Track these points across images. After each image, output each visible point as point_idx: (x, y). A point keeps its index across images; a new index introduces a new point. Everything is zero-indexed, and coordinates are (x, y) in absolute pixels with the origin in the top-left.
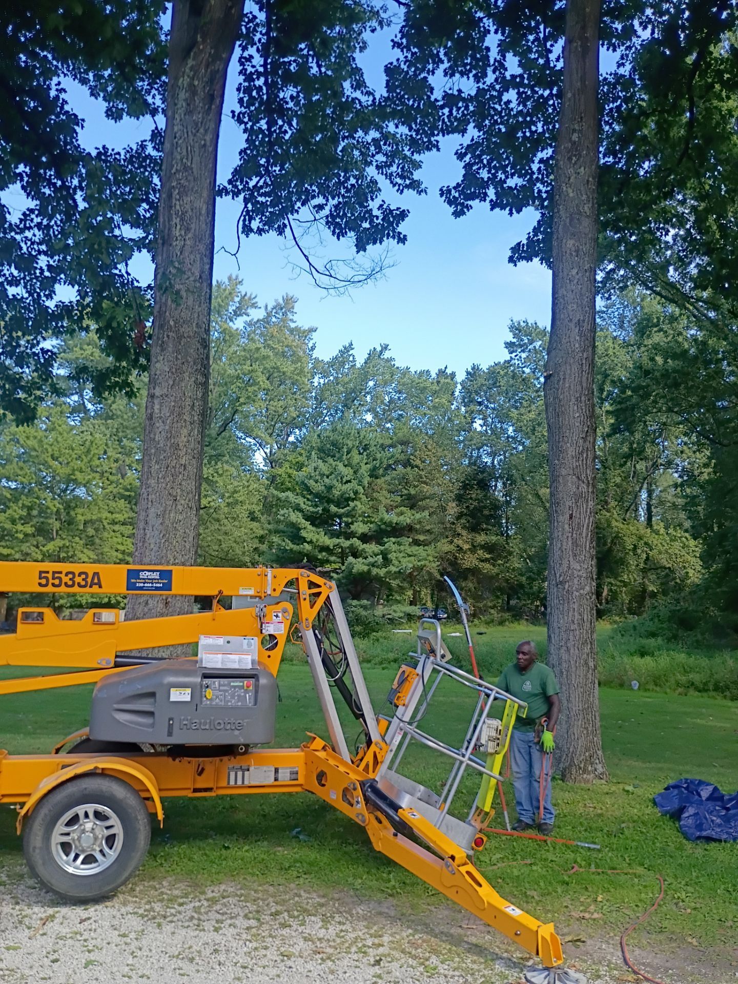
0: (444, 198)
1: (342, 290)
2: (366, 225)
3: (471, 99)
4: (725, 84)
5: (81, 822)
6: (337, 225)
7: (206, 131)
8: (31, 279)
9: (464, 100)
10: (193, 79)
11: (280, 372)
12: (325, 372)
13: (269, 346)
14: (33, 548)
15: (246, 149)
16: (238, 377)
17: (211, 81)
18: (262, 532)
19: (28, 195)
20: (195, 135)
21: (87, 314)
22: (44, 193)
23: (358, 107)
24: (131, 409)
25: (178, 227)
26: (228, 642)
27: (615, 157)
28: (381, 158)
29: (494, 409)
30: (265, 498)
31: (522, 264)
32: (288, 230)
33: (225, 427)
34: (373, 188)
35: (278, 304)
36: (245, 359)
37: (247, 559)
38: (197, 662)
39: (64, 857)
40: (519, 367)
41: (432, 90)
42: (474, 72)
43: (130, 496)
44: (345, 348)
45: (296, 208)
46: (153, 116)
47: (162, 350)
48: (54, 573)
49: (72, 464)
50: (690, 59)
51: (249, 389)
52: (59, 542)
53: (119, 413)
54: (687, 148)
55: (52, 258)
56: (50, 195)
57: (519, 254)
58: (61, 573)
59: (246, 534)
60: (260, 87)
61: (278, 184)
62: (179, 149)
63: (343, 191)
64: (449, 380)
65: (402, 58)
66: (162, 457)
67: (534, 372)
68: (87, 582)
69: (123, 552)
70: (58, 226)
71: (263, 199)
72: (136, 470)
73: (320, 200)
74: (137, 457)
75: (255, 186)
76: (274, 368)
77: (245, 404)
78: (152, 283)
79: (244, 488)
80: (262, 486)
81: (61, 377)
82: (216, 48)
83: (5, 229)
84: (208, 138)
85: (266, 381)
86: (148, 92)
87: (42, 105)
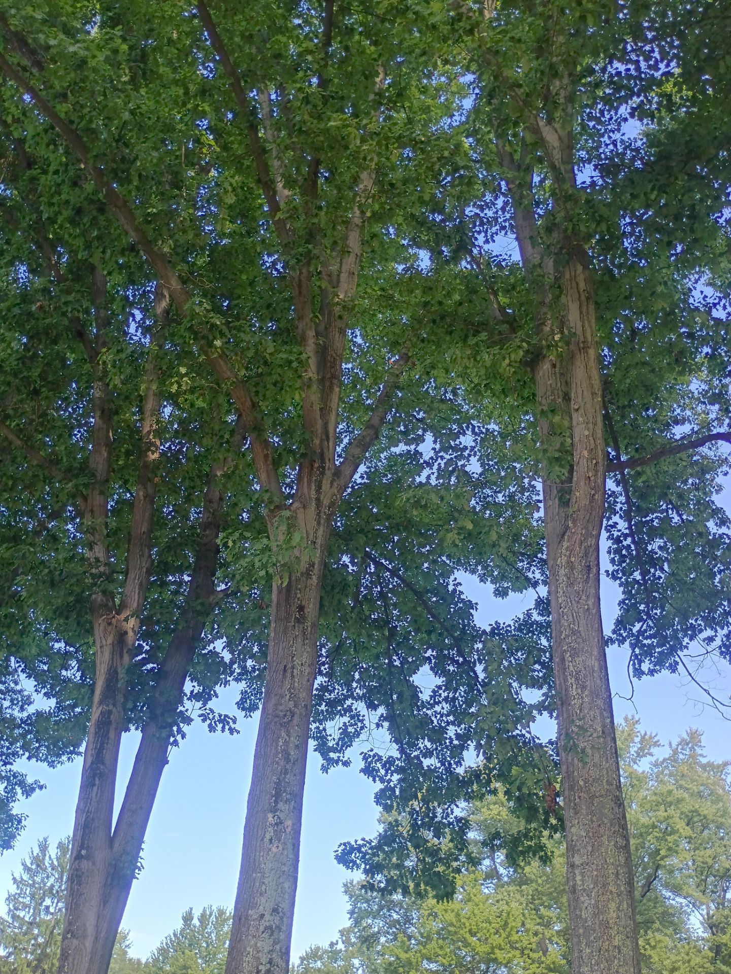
7: (588, 597)
8: (442, 750)
10: (569, 557)
11: (699, 815)
13: (681, 787)
15: (624, 600)
16: (654, 827)
17: (586, 555)
19: (436, 674)
20: (578, 602)
21: (494, 776)
22: (449, 670)
23: (728, 541)
25: (574, 687)
32: (680, 667)
33: (648, 886)
35: (683, 740)
36: (658, 804)
45: (684, 644)
46: (535, 588)
47: (576, 813)
49: (490, 940)
51: (669, 838)
53: (533, 877)
55: (459, 726)
56: (454, 671)
60: (629, 546)
61: (661, 625)
62: (565, 617)
70: (462, 697)
71: (648, 642)
72: (557, 943)
73: (709, 633)
74: (556, 928)
75: (639, 631)
76: (693, 811)
77: (666, 857)
78: (554, 739)
79: (684, 963)
80: (705, 960)
81: (476, 842)
82: (586, 528)
83: (418, 707)
84: (590, 602)
85: (686, 828)
86: (529, 569)
87: (442, 599)
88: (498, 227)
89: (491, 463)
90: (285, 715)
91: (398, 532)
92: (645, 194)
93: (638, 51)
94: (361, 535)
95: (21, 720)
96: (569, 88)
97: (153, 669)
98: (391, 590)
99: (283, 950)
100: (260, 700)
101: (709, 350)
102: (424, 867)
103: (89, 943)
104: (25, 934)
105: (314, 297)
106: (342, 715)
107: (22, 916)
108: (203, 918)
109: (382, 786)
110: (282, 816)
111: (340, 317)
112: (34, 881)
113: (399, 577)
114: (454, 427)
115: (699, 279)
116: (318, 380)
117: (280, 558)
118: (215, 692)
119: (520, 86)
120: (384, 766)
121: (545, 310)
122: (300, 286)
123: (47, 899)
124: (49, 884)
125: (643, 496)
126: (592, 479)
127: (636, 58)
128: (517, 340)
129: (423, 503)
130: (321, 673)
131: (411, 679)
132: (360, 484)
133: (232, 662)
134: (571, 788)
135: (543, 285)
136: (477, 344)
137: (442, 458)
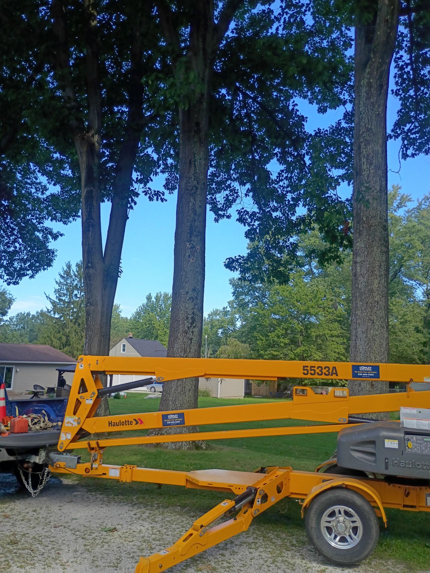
5: (337, 516)
7: (379, 106)
8: (284, 207)
10: (369, 79)
13: (421, 223)
14: (289, 352)
15: (401, 110)
16: (402, 245)
17: (381, 76)
18: (425, 340)
19: (280, 163)
20: (372, 110)
21: (313, 220)
22: (288, 160)
24: (338, 270)
25: (365, 163)
26: (420, 412)
30: (425, 318)
33: (395, 275)
35: (426, 197)
36: (406, 233)
37: (416, 357)
38: (400, 423)
39: (329, 536)
43: (340, 320)
46: (344, 105)
47: (360, 235)
48: (311, 367)
49: (307, 304)
51: (410, 251)
52: (302, 348)
53: (331, 273)
55: (294, 193)
56: (291, 161)
58: (314, 367)
59: (414, 341)
60: (409, 72)
61: (423, 125)
62: (363, 120)
66: (363, 297)
68: (329, 372)
69: (339, 353)
70: (296, 176)
71: (414, 136)
72: (343, 305)
74: (343, 298)
75: (409, 130)
76: (426, 236)
77: (407, 260)
78: (350, 198)
79: (410, 312)
80: (422, 310)
81: (301, 257)
82: (382, 58)
83: (270, 183)
84: (380, 110)
85: (421, 245)
86: (341, 93)
87: (285, 115)
90: (192, 189)
91: (257, 71)
94: (233, 74)
95: (43, 199)
97: (112, 166)
98: (253, 112)
99: (200, 308)
100: (177, 183)
102: (273, 268)
103: (99, 308)
104: (67, 307)
106: (225, 190)
107: (64, 299)
108: (157, 298)
109: (249, 228)
110: (194, 244)
112: (67, 282)
113: (257, 102)
117: (182, 92)
118: (150, 178)
120: (250, 217)
123: (75, 291)
124: (75, 284)
126: (390, 21)
129: (274, 45)
130: (211, 166)
131: (265, 167)
132: (232, 37)
133: (159, 159)
134: (358, 222)
137: (287, 13)
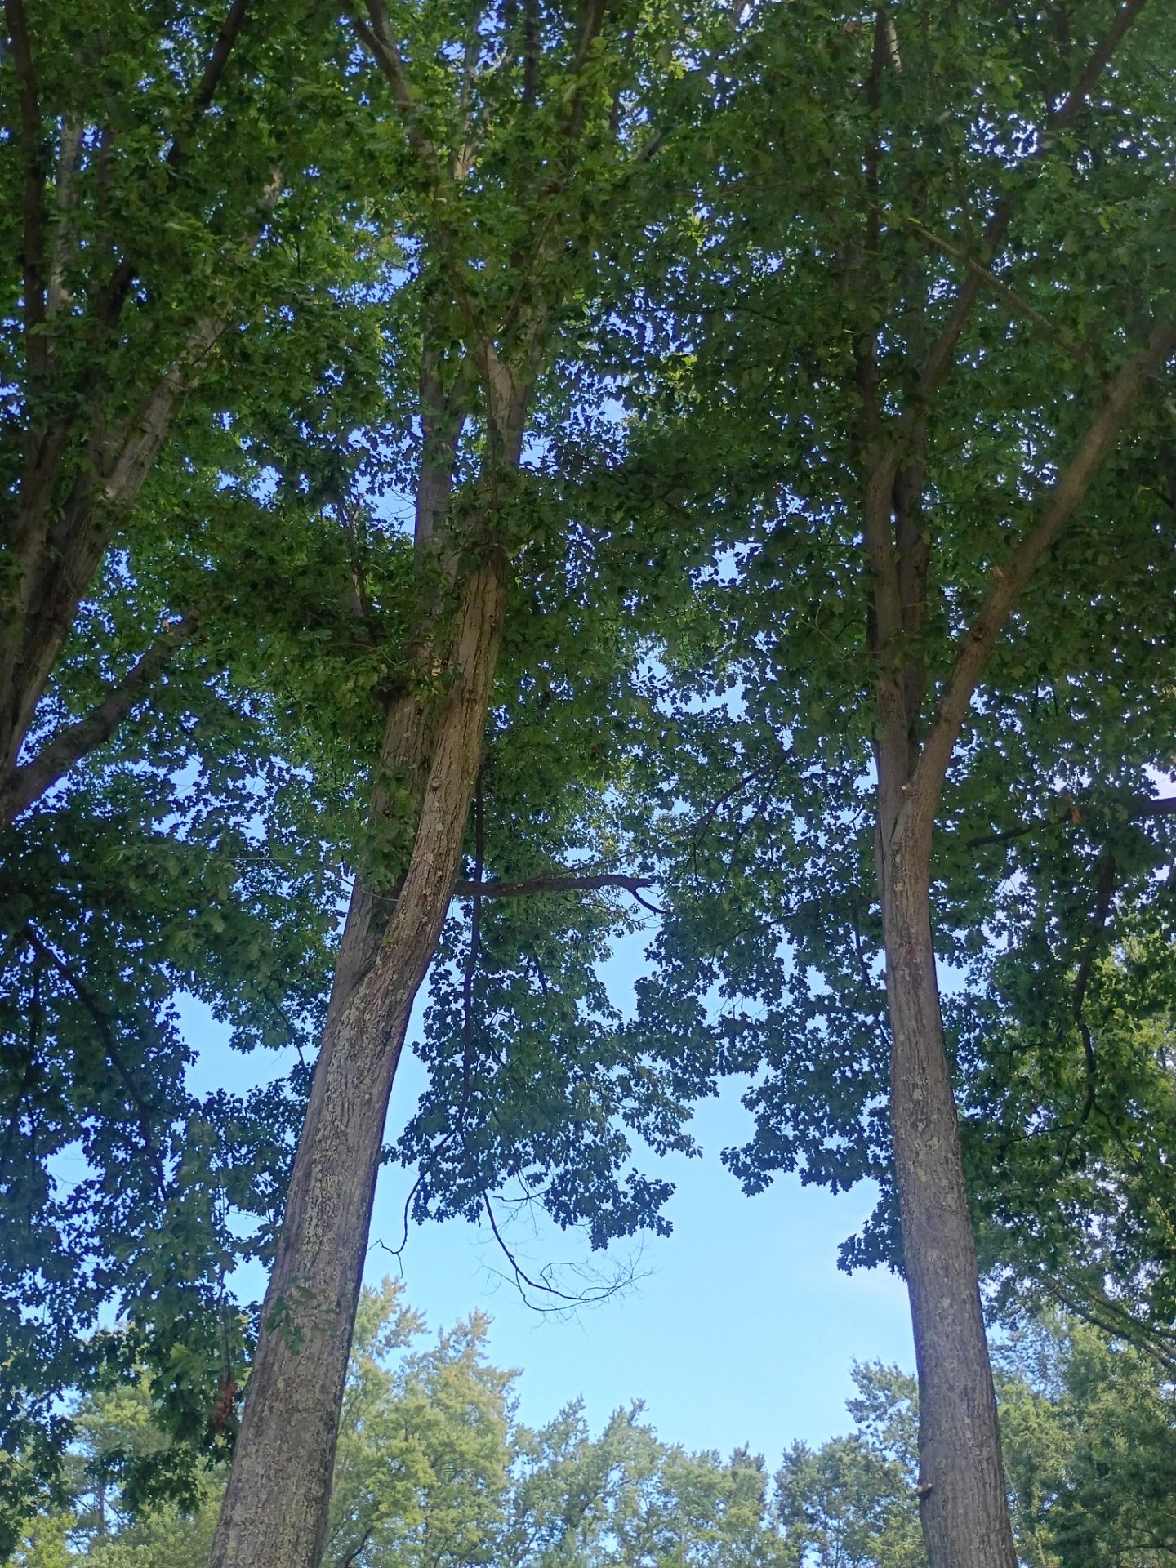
0: (728, 1165)
1: (567, 1312)
2: (608, 1206)
3: (761, 1025)
4: (1131, 1009)
6: (562, 1207)
7: (374, 1081)
8: (64, 1293)
9: (750, 1027)
10: (363, 1012)
11: (454, 1451)
12: (534, 1451)
13: (439, 1403)
15: (429, 1094)
16: (381, 1463)
17: (389, 1014)
19: (91, 1161)
20: (357, 1087)
21: (141, 1353)
22: (116, 1157)
23: (598, 1034)
25: (314, 1222)
27: (984, 1107)
28: (630, 1103)
29: (837, 1530)
31: (861, 1271)
32: (484, 1214)
33: (347, 1562)
34: (619, 1145)
35: (461, 1327)
36: (397, 1426)
40: (875, 1450)
41: (703, 1013)
42: (763, 991)
44: (571, 1406)
45: (499, 1178)
46: (299, 1046)
47: (258, 1434)
50: (1072, 975)
51: (399, 1485)
53: (160, 1533)
54: (1092, 1096)
55: (105, 1257)
56: (124, 1160)
57: (855, 1255)
60: (458, 1012)
61: (473, 1143)
62: (331, 1106)
63: (572, 1153)
64: (752, 1471)
65: (659, 971)
67: (903, 1459)
70: (125, 1207)
71: (448, 1166)
73: (537, 1168)
75: (438, 1147)
76: (446, 1445)
77: (388, 1515)
78: (259, 1303)
82: (401, 973)
83: (41, 1212)
84: (375, 1091)
85: (430, 1470)
86: (297, 1014)
87: (140, 1033)
88: (393, 475)
89: (284, 831)
91: (96, 905)
92: (608, 510)
93: (649, 314)
94: (25, 897)
96: (544, 325)
98: (52, 1002)
101: (641, 753)
105: (62, 478)
111: (98, 528)
113: (74, 982)
114: (242, 758)
115: (652, 649)
116: (28, 615)
119: (475, 295)
121: (428, 623)
122: (42, 452)
125: (496, 942)
126: (430, 898)
127: (642, 321)
128: (375, 657)
131: (44, 1162)
132: (54, 807)
134: (262, 1391)
135: (436, 587)
136: (311, 644)
137: (207, 803)
